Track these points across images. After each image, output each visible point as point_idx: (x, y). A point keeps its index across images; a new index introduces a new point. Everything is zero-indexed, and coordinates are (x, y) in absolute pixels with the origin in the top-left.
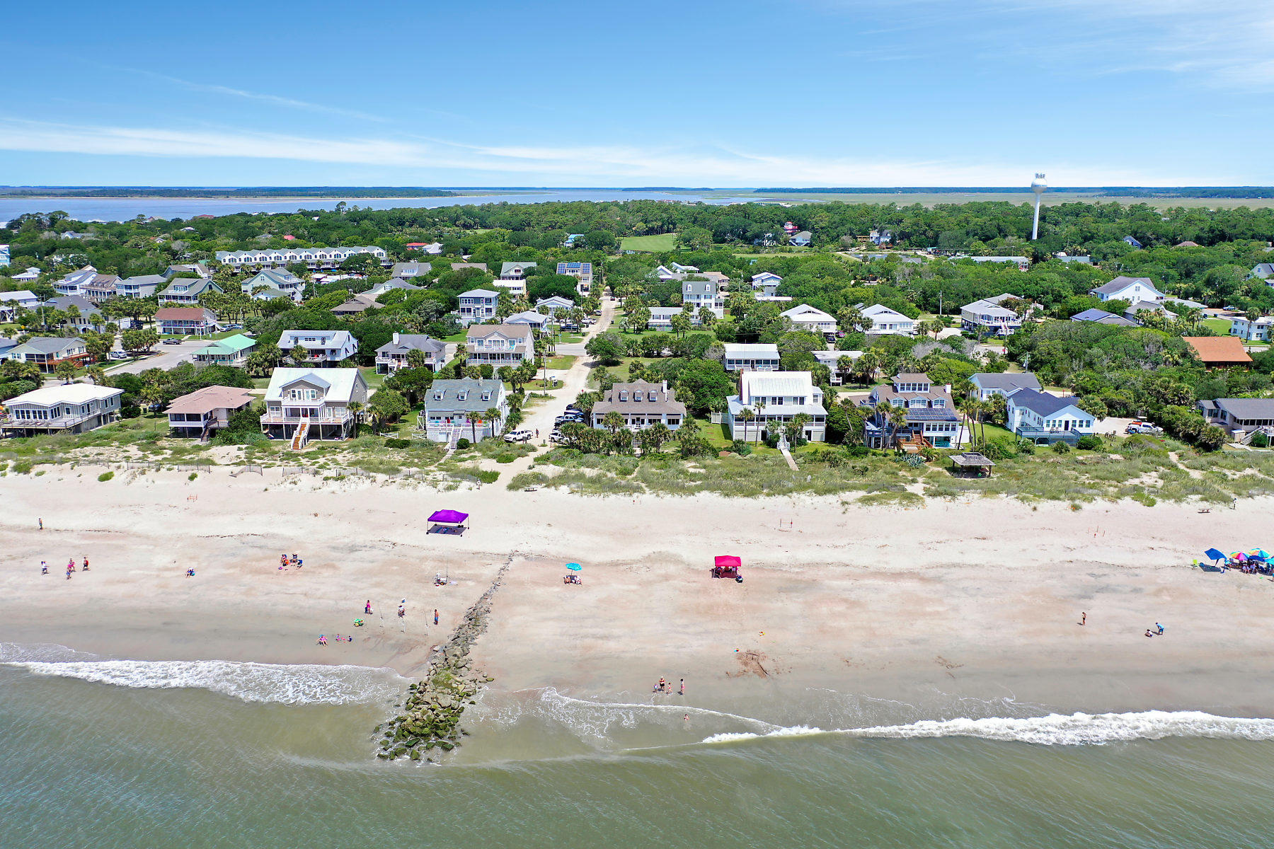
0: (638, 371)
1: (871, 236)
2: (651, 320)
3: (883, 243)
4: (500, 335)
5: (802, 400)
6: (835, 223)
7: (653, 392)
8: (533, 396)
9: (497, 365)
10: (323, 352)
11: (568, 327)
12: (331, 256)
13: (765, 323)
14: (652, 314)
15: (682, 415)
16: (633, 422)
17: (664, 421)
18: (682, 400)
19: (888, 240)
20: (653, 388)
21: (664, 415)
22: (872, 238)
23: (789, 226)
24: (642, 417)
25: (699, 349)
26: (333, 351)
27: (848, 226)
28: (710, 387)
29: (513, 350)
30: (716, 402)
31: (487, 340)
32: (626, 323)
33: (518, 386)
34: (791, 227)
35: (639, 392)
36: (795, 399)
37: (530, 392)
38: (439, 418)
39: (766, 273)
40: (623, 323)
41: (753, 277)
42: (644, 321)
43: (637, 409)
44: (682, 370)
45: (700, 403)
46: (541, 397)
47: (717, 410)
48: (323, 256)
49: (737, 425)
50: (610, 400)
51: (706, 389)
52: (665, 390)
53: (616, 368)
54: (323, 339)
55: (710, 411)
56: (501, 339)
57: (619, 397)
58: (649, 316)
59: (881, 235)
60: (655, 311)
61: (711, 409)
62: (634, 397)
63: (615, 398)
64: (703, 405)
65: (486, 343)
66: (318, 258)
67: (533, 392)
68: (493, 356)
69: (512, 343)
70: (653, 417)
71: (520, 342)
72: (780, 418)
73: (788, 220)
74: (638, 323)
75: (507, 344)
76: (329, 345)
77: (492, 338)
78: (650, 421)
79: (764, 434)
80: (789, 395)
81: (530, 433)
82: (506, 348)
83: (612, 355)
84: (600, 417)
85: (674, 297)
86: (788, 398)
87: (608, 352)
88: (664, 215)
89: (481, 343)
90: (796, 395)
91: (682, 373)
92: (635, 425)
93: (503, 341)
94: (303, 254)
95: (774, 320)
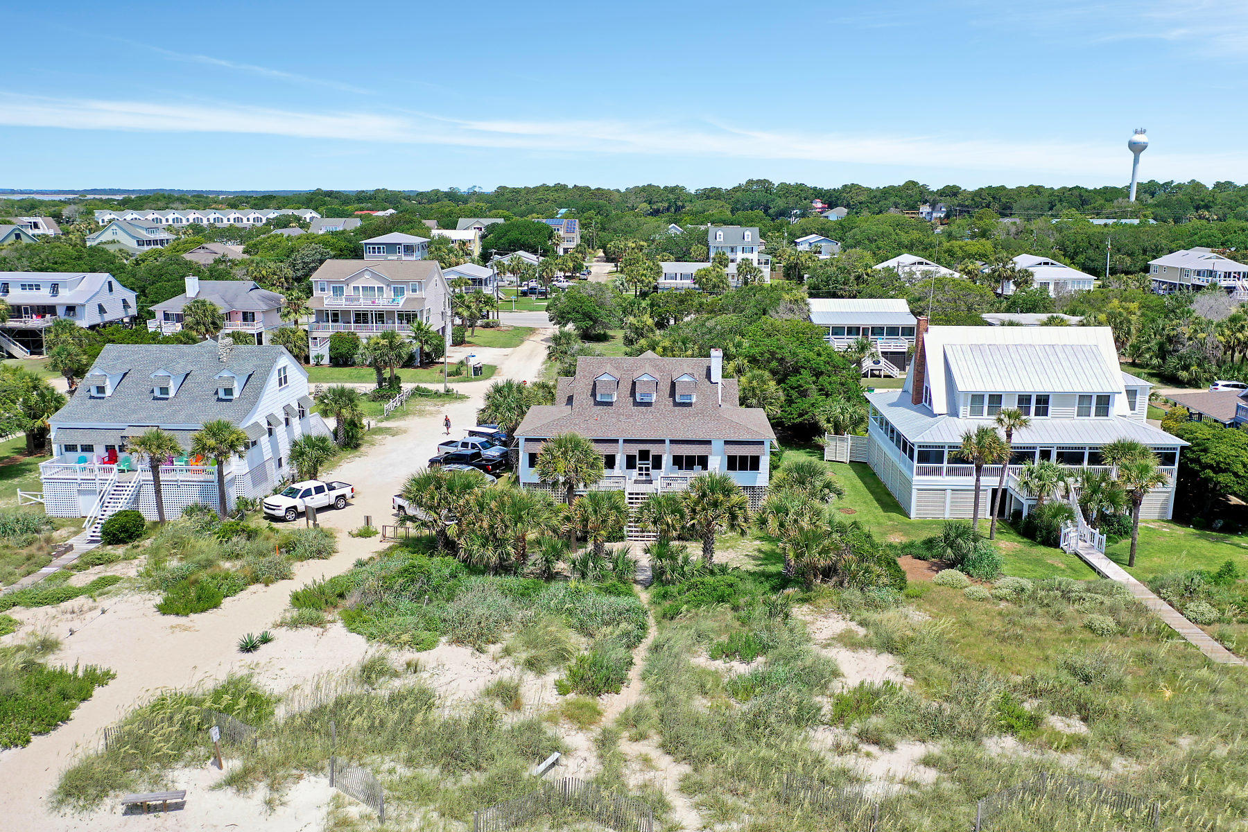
0: (643, 342)
1: (921, 211)
2: (661, 280)
3: (936, 218)
4: (375, 276)
5: (1104, 403)
6: (875, 197)
7: (686, 379)
8: (420, 393)
9: (368, 334)
10: (51, 310)
11: (532, 291)
12: (248, 220)
13: (852, 278)
14: (664, 271)
15: (767, 445)
16: (631, 462)
17: (717, 464)
18: (754, 401)
19: (942, 216)
20: (684, 369)
21: (718, 445)
22: (922, 213)
23: (818, 204)
24: (654, 450)
25: (755, 310)
26: (71, 309)
27: (892, 199)
28: (818, 374)
29: (401, 304)
30: (837, 407)
31: (352, 285)
32: (622, 284)
33: (387, 373)
34: (820, 205)
35: (645, 378)
36: (1084, 398)
37: (414, 385)
38: (88, 448)
39: (814, 235)
40: (618, 283)
41: (798, 240)
42: (651, 279)
43: (641, 425)
44: (738, 338)
45: (793, 411)
46: (437, 395)
47: (838, 429)
48: (238, 220)
49: (922, 472)
50: (570, 400)
51: (806, 377)
52: (716, 375)
53: (602, 345)
54: (55, 288)
55: (820, 432)
56: (376, 284)
57: (594, 394)
58: (659, 273)
59: (933, 209)
60: (669, 267)
61: (825, 425)
62: (633, 393)
63: (583, 397)
64: (801, 415)
65: (348, 291)
66: (232, 222)
67: (423, 385)
68: (361, 317)
69: (399, 291)
70: (686, 451)
71: (414, 290)
72: (1046, 455)
73: (817, 197)
74: (642, 282)
75: (388, 294)
76: (66, 296)
77: (360, 283)
78: (678, 461)
79: (1001, 497)
80: (1068, 389)
81: (346, 491)
82: (384, 301)
83: (595, 321)
84: (538, 448)
85: (695, 249)
86: (1065, 398)
87: (587, 316)
88: (671, 196)
89: (338, 291)
90: (1086, 388)
91: (739, 345)
92: (635, 472)
93: (380, 289)
94: (212, 217)
95: (867, 274)
